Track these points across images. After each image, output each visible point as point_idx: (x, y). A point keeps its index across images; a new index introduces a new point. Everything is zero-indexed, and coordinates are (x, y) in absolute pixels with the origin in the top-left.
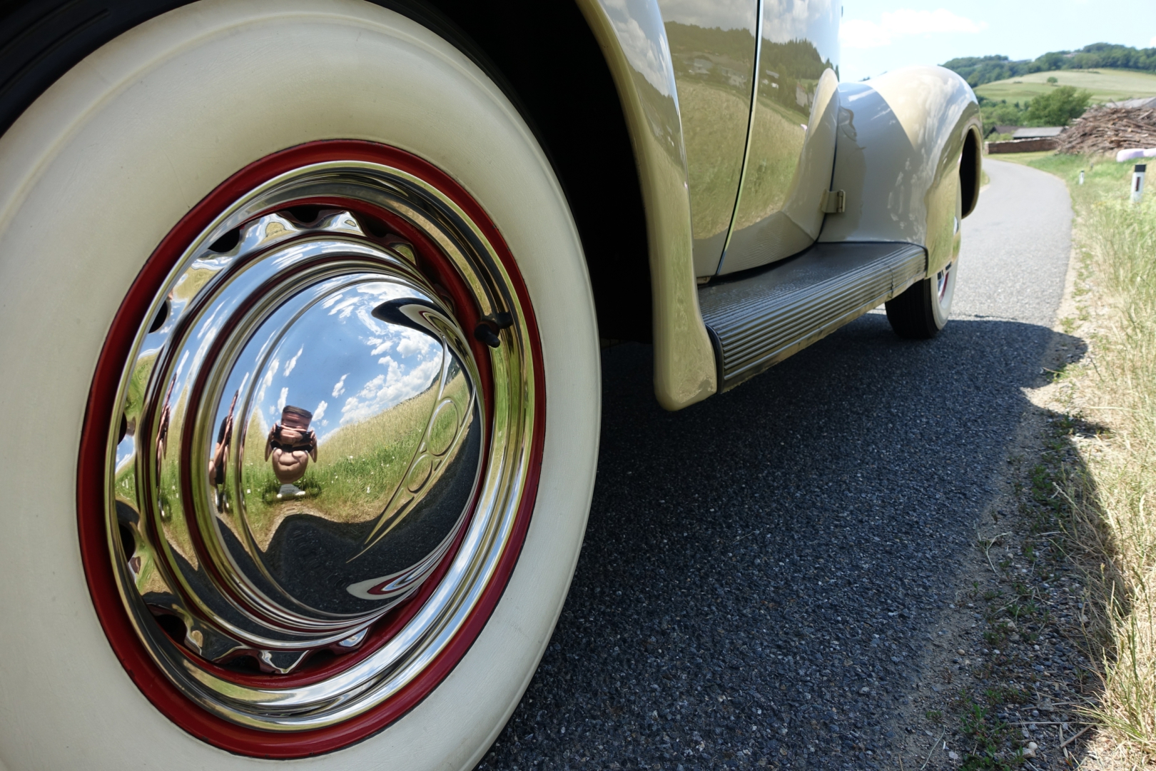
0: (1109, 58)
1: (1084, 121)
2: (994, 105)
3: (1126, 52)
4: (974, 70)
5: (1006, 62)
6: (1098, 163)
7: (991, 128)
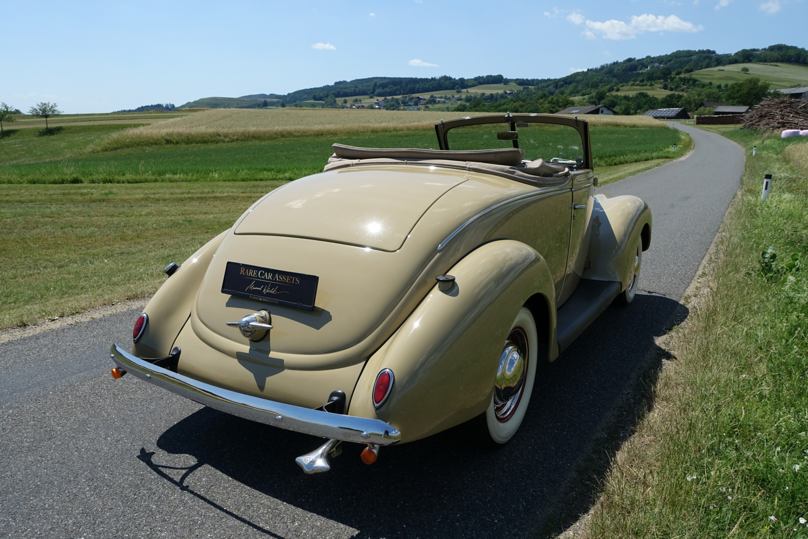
0: (786, 56)
1: (761, 107)
2: (704, 86)
3: (798, 52)
4: (691, 60)
5: (714, 55)
6: (768, 138)
7: (700, 103)
